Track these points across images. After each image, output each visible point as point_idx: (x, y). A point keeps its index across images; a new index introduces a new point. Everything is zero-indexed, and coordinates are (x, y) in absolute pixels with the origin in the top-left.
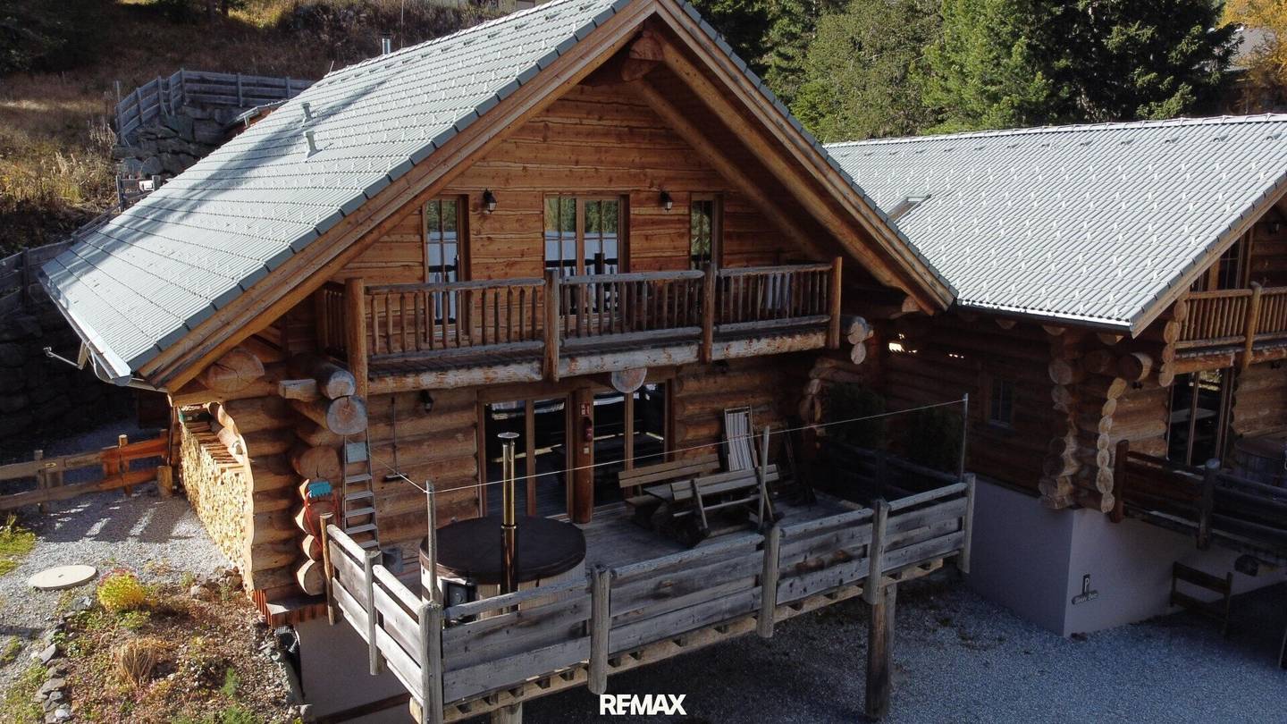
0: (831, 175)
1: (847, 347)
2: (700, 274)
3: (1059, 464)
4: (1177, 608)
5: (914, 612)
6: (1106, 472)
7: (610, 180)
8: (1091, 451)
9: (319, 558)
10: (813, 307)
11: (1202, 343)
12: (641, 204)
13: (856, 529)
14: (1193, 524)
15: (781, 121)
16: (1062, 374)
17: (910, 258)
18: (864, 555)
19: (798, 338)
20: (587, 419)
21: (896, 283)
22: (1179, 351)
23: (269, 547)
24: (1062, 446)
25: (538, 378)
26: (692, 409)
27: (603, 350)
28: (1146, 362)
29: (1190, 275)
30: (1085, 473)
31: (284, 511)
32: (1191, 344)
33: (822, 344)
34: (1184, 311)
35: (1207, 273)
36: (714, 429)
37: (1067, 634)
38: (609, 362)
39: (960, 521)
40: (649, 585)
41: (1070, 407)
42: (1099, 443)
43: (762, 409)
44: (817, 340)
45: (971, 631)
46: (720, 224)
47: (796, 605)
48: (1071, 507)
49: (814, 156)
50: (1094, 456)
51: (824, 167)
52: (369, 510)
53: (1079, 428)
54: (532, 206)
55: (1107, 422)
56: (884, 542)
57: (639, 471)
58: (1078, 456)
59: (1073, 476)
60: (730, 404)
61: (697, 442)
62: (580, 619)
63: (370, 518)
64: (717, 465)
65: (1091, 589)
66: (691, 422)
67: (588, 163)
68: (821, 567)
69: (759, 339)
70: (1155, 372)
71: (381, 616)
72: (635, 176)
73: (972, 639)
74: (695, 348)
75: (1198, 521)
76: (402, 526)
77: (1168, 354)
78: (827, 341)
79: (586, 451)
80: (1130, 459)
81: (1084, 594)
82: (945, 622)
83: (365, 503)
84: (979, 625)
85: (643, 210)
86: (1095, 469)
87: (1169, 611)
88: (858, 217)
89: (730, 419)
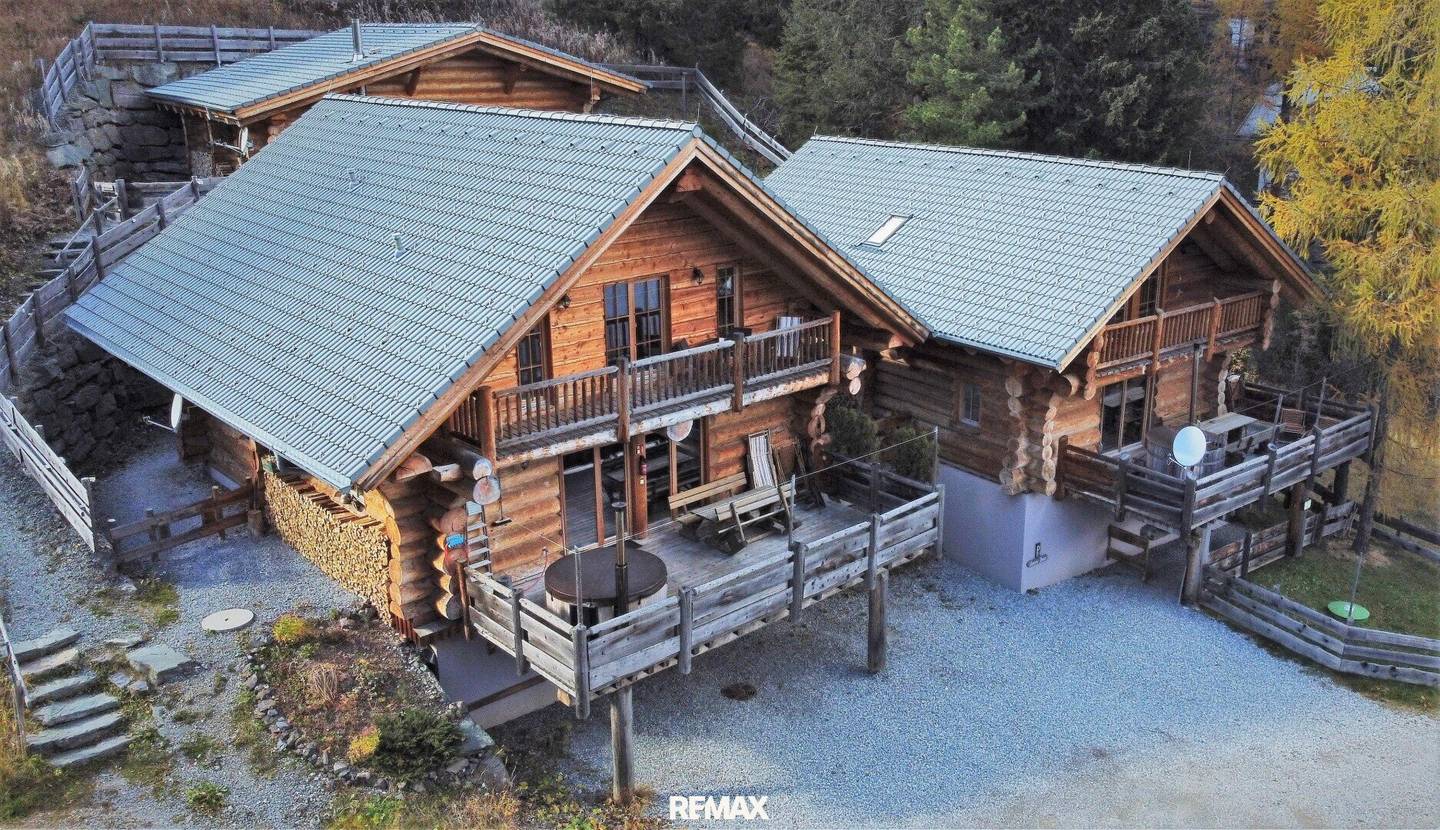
0: (831, 255)
1: (846, 382)
2: (730, 343)
3: (1014, 459)
4: (1112, 561)
5: (905, 581)
6: (1051, 463)
7: (654, 265)
8: (1038, 448)
9: (456, 591)
10: (818, 353)
11: (1117, 362)
12: (678, 280)
13: (858, 538)
14: (1112, 502)
15: (791, 220)
16: (1015, 389)
17: (893, 307)
18: (865, 556)
19: (807, 379)
20: (641, 457)
21: (883, 325)
22: (1098, 371)
23: (412, 585)
24: (1016, 445)
25: (614, 440)
26: (723, 438)
27: (661, 412)
28: (1074, 382)
29: (1103, 319)
30: (1033, 466)
31: (420, 557)
32: (1109, 364)
33: (826, 381)
34: (1101, 342)
35: (1131, 299)
36: (740, 452)
37: (1023, 591)
38: (666, 420)
39: (934, 520)
40: (717, 596)
41: (1021, 414)
42: (1044, 442)
43: (778, 430)
44: (823, 379)
45: (949, 594)
46: (741, 286)
47: (816, 597)
48: (1024, 492)
49: (817, 242)
50: (1040, 452)
51: (825, 250)
52: (485, 550)
53: (1029, 429)
54: (595, 297)
55: (1050, 424)
56: (879, 544)
57: (683, 494)
58: (1028, 451)
59: (1025, 468)
60: (752, 429)
61: (727, 465)
62: (673, 625)
63: (485, 556)
64: (744, 482)
65: (1042, 553)
66: (723, 448)
67: (637, 254)
68: (833, 568)
69: (777, 385)
70: (1081, 391)
71: (526, 633)
72: (673, 258)
73: (949, 600)
74: (729, 400)
75: (1115, 499)
76: (507, 559)
77: (1090, 375)
78: (830, 379)
79: (642, 482)
80: (1069, 451)
81: (1037, 557)
82: (930, 588)
83: (481, 545)
84: (955, 588)
85: (680, 286)
86: (1041, 461)
87: (1107, 563)
88: (852, 282)
89: (752, 442)
